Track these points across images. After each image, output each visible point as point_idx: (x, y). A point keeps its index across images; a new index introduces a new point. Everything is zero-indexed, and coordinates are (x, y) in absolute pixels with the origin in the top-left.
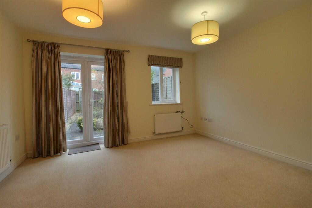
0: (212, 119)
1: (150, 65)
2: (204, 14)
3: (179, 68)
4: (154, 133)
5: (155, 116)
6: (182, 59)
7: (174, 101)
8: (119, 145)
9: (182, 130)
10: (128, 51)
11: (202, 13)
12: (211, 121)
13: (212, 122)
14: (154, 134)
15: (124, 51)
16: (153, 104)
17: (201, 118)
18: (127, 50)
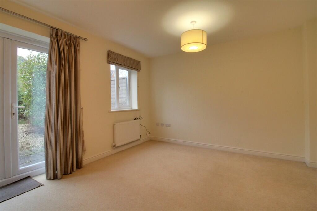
0: (170, 124)
1: (110, 62)
2: (193, 23)
3: (137, 72)
4: (114, 146)
5: (115, 125)
6: (140, 62)
7: (130, 107)
8: (73, 171)
9: (140, 138)
10: (85, 40)
11: (192, 22)
12: (169, 125)
13: (170, 127)
14: (114, 148)
15: (79, 38)
16: (112, 110)
17: (157, 124)
18: (84, 38)
